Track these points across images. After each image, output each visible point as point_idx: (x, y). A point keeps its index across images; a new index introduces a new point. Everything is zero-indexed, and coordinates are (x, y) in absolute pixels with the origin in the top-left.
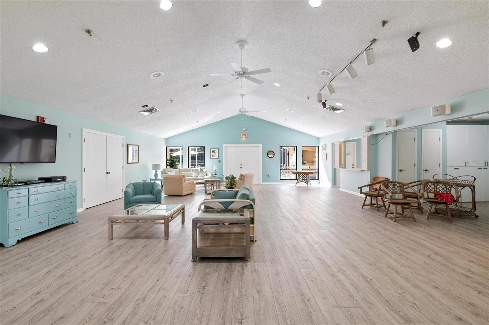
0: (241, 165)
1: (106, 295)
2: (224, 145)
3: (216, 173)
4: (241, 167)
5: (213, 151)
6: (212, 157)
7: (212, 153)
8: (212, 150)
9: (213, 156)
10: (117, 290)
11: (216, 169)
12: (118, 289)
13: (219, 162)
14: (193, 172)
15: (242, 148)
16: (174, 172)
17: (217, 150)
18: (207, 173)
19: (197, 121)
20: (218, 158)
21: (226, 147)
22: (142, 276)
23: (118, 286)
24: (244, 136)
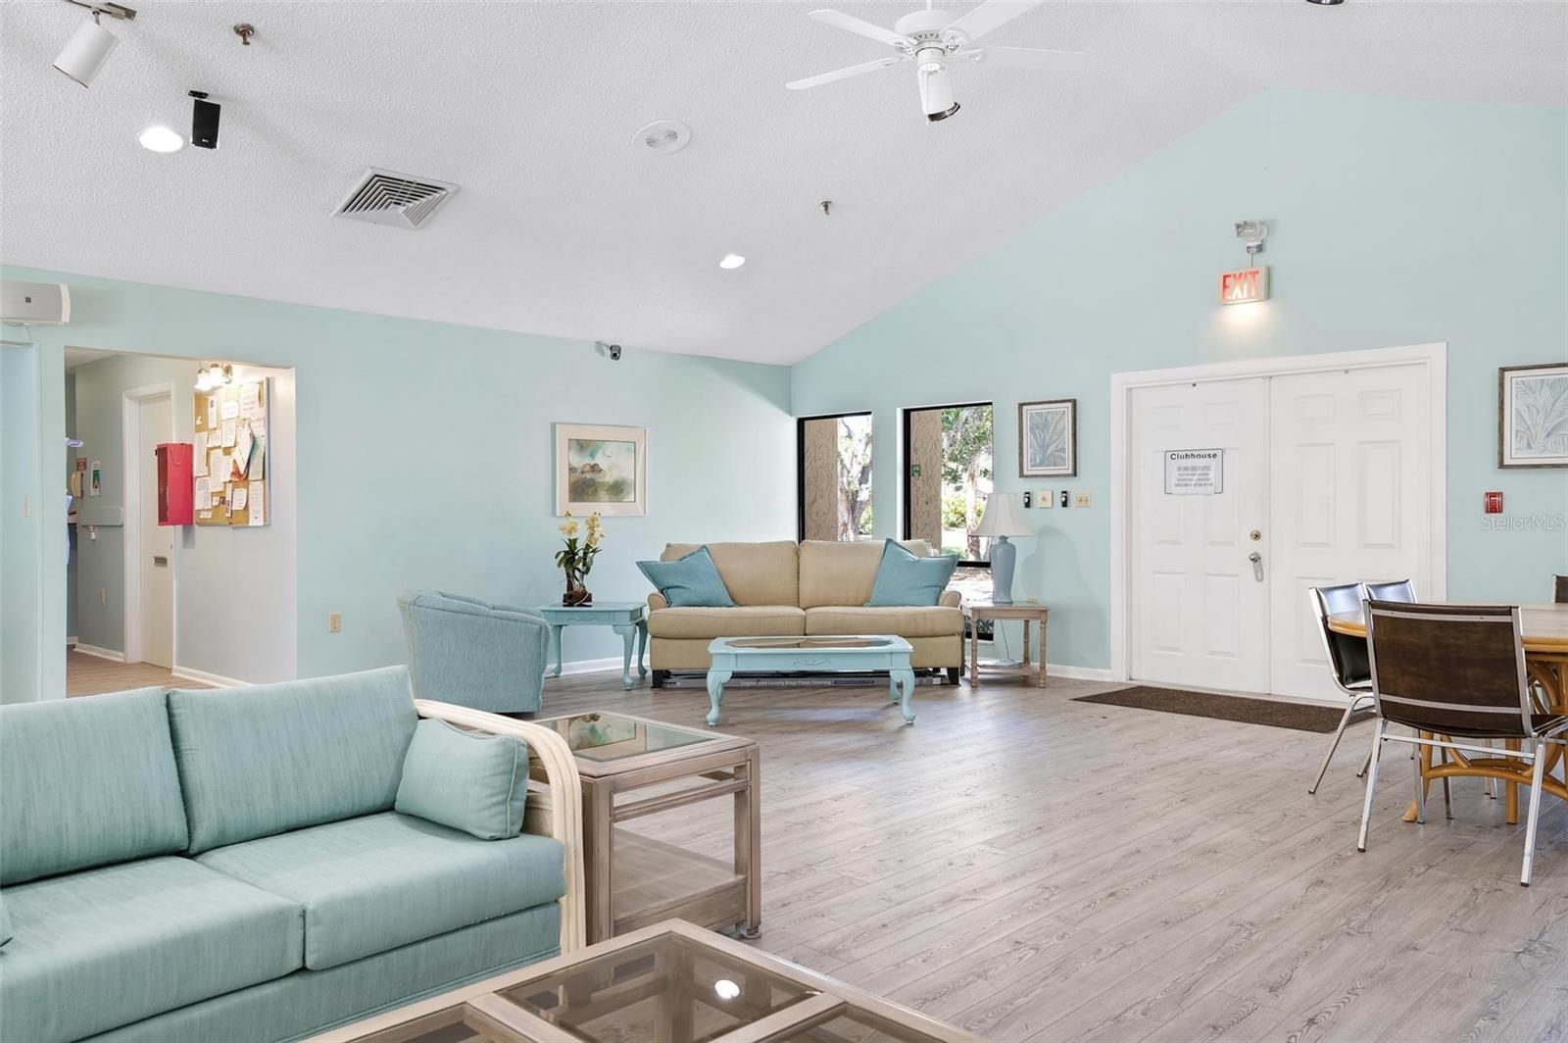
1: (1054, 938)
10: (1019, 940)
12: (1017, 942)
22: (924, 956)
23: (1015, 950)
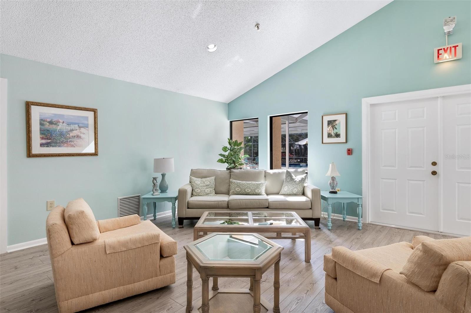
0: (434, 164)
2: (366, 102)
3: (333, 187)
4: (434, 173)
5: (330, 123)
6: (326, 140)
7: (327, 129)
8: (326, 119)
9: (330, 136)
11: (337, 175)
13: (350, 152)
14: (265, 180)
15: (439, 101)
16: (213, 178)
17: (341, 119)
18: (305, 185)
19: (257, 26)
20: (346, 142)
21: (372, 105)
24: (446, 56)
